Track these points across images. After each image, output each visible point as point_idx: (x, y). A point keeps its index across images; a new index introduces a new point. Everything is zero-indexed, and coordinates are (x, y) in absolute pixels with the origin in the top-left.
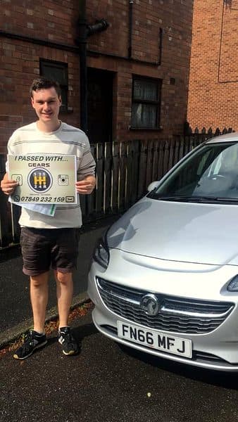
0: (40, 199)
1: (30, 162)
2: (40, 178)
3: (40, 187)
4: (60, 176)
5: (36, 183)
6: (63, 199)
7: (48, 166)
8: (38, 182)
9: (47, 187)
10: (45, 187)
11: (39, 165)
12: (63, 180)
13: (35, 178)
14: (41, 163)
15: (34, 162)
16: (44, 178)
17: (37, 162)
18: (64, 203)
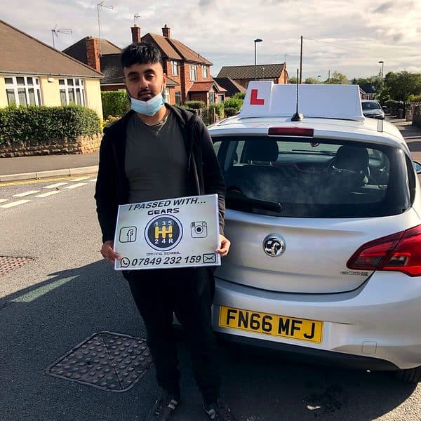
0: (163, 261)
1: (151, 209)
2: (164, 228)
3: (164, 241)
4: (193, 224)
5: (157, 236)
6: (199, 258)
7: (177, 211)
8: (160, 235)
9: (174, 241)
10: (171, 241)
11: (163, 211)
12: (199, 230)
13: (157, 228)
14: (166, 208)
15: (157, 208)
16: (170, 228)
17: (161, 209)
18: (200, 264)
